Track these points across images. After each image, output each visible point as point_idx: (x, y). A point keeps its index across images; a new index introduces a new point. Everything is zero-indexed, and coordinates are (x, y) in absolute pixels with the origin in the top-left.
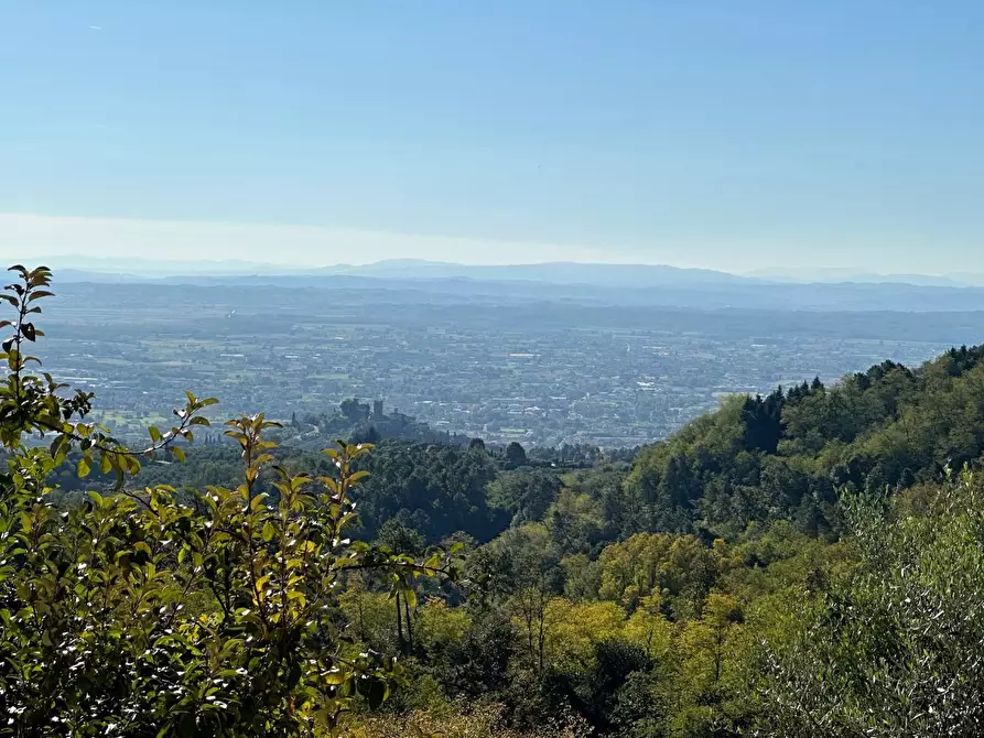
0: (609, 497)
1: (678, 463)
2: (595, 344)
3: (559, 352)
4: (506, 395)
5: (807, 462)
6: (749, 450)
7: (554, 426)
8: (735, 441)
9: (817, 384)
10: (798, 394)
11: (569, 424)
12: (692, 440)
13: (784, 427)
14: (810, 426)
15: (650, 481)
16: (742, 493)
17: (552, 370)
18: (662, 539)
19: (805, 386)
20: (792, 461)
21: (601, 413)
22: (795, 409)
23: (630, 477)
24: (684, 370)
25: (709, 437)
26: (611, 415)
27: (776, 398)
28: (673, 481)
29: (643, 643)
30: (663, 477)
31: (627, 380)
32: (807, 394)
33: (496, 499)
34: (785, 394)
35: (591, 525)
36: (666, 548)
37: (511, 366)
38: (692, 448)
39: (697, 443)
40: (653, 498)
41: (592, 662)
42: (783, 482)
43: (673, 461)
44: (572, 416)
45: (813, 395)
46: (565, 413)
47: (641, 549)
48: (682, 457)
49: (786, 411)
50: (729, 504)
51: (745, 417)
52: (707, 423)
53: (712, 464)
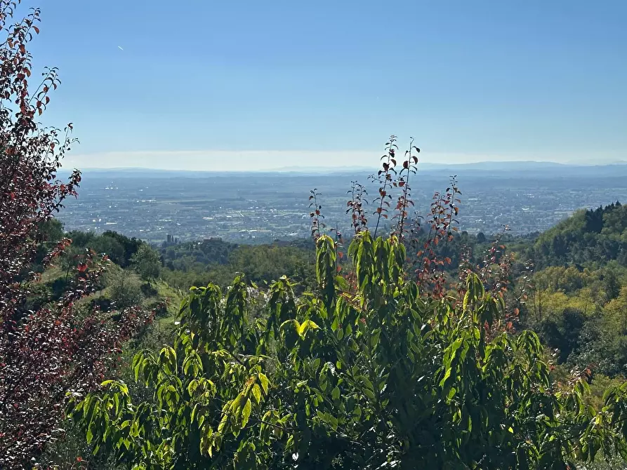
0: (529, 252)
1: (558, 238)
2: (503, 194)
3: (489, 198)
4: (468, 215)
5: (617, 236)
6: (589, 232)
7: (488, 227)
8: (582, 229)
9: (618, 204)
10: (609, 208)
11: (495, 226)
12: (562, 229)
13: (604, 222)
14: (616, 221)
15: (545, 247)
16: (589, 250)
17: (486, 205)
18: (560, 269)
19: (613, 205)
20: (611, 236)
21: (508, 221)
22: (609, 214)
23: (537, 244)
24: (542, 203)
25: (571, 227)
26: (512, 222)
27: (600, 210)
28: (555, 245)
29: (583, 309)
30: (552, 244)
31: (518, 207)
32: (614, 208)
33: (477, 254)
34: (604, 208)
35: (521, 264)
36: (562, 272)
37: (469, 203)
38: (563, 232)
39: (565, 230)
40: (547, 253)
41: (562, 318)
42: (607, 244)
43: (556, 237)
44: (496, 223)
45: (616, 208)
46: (492, 222)
47: (551, 273)
48: (560, 236)
49: (605, 215)
50: (583, 254)
51: (586, 219)
52: (569, 221)
53: (572, 239)
